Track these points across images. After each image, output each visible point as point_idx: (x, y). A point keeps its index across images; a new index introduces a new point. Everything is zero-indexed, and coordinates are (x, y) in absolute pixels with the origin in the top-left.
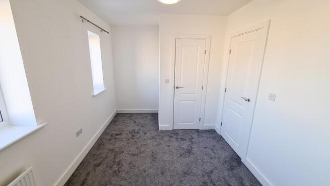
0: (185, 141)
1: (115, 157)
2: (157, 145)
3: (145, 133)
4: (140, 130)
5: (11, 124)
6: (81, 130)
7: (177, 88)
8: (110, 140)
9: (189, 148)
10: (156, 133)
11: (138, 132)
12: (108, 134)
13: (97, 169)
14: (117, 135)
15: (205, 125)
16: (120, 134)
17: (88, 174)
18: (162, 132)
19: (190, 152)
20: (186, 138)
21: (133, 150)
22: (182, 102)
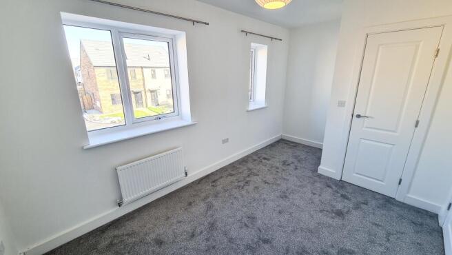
0: (346, 201)
1: (249, 176)
2: (300, 186)
3: (296, 169)
4: (293, 163)
5: (182, 119)
6: (228, 139)
7: (359, 116)
8: (255, 160)
9: (346, 210)
10: (310, 174)
11: (288, 165)
12: (257, 155)
13: (229, 177)
14: (265, 159)
15: (409, 195)
16: (268, 160)
17: (222, 177)
18: (320, 176)
19: (340, 214)
20: (352, 198)
21: (270, 178)
22: (363, 141)
